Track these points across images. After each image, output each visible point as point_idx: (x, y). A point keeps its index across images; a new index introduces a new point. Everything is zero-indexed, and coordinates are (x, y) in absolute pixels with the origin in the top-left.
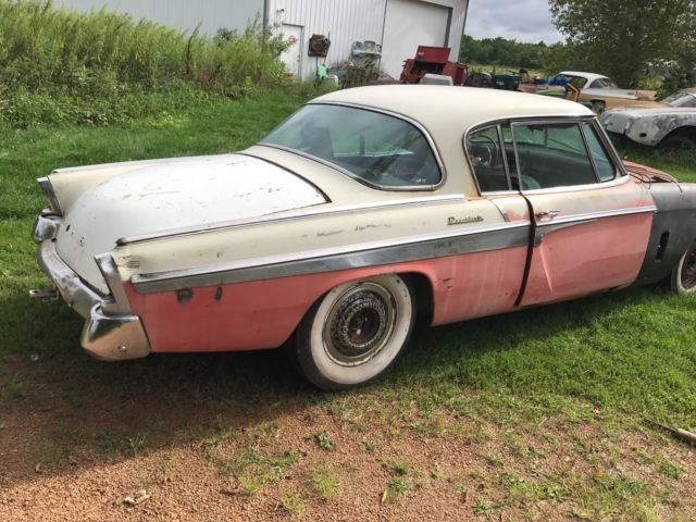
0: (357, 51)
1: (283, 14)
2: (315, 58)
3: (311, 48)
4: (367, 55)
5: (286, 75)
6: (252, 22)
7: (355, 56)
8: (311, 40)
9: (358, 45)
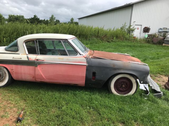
0: (160, 31)
1: (135, 22)
2: (145, 33)
3: (144, 30)
4: (164, 32)
5: (134, 37)
6: (124, 25)
7: (160, 32)
8: (144, 28)
9: (161, 29)
